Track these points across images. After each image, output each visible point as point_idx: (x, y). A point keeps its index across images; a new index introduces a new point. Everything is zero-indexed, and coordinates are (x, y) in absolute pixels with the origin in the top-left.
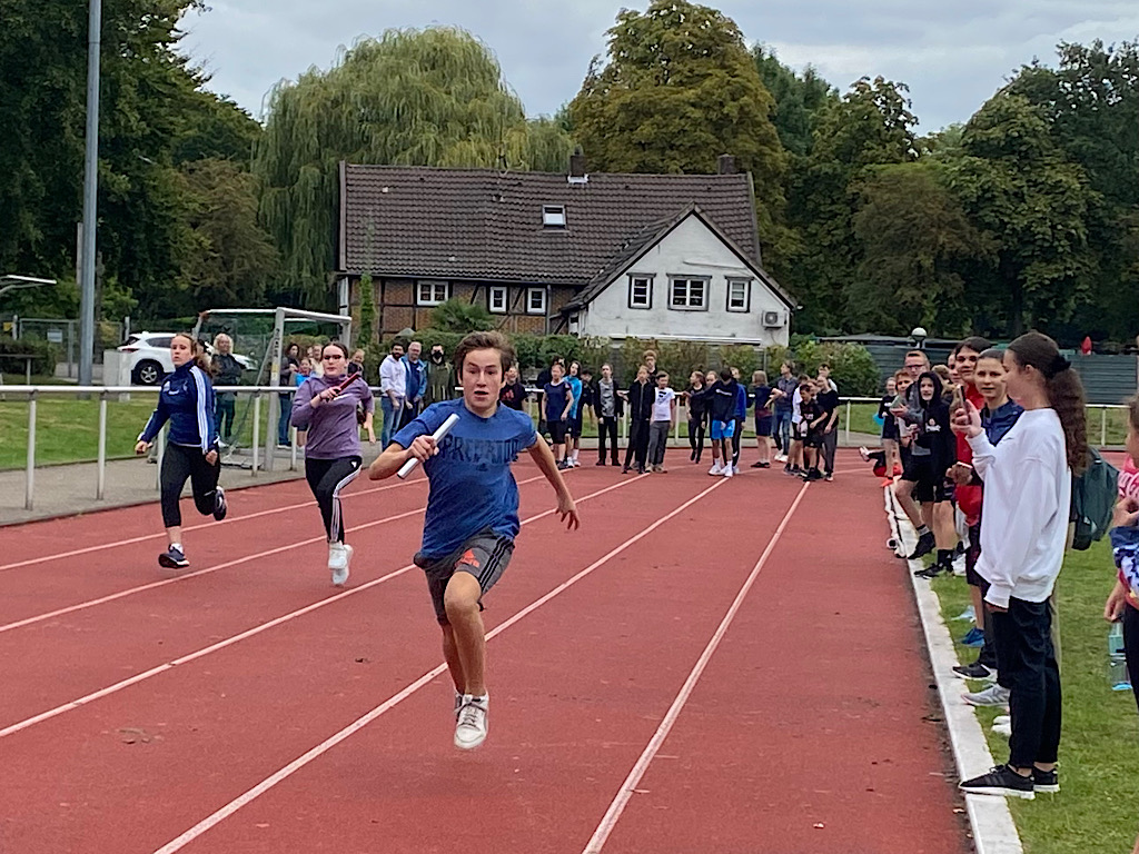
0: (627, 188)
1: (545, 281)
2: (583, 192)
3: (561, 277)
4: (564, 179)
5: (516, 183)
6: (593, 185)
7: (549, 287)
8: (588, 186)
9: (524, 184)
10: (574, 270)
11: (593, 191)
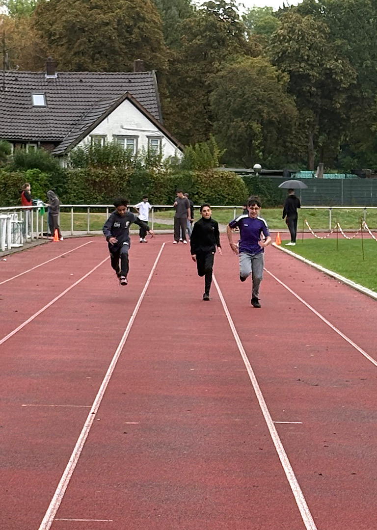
0: (81, 81)
1: (37, 139)
2: (55, 84)
3: (46, 137)
4: (42, 76)
5: (14, 79)
6: (61, 80)
7: (39, 143)
8: (57, 80)
9: (19, 79)
10: (53, 132)
11: (61, 83)
